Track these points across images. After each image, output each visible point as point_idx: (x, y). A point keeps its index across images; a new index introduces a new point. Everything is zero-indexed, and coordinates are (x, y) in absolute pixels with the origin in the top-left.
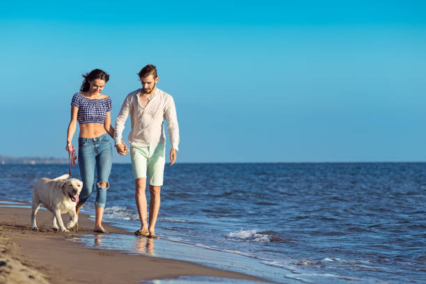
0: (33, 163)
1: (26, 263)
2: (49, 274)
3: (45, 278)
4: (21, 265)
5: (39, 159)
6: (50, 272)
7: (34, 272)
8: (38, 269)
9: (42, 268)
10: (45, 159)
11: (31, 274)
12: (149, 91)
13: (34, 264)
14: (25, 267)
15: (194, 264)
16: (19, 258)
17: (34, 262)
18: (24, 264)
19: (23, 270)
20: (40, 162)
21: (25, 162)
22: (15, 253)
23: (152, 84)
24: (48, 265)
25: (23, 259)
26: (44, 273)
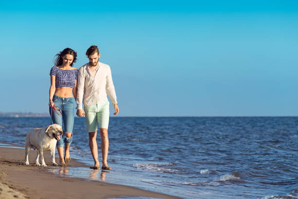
0: (17, 116)
1: (12, 186)
2: (28, 194)
3: (25, 197)
4: (8, 188)
5: (21, 114)
6: (29, 193)
7: (17, 193)
8: (21, 190)
9: (24, 190)
10: (26, 114)
11: (16, 195)
12: (95, 64)
13: (17, 188)
14: (11, 190)
15: (133, 188)
16: (7, 183)
17: (18, 186)
18: (10, 187)
19: (10, 192)
20: (22, 116)
21: (12, 116)
22: (4, 179)
23: (97, 59)
24: (28, 188)
25: (10, 184)
26: (25, 194)
